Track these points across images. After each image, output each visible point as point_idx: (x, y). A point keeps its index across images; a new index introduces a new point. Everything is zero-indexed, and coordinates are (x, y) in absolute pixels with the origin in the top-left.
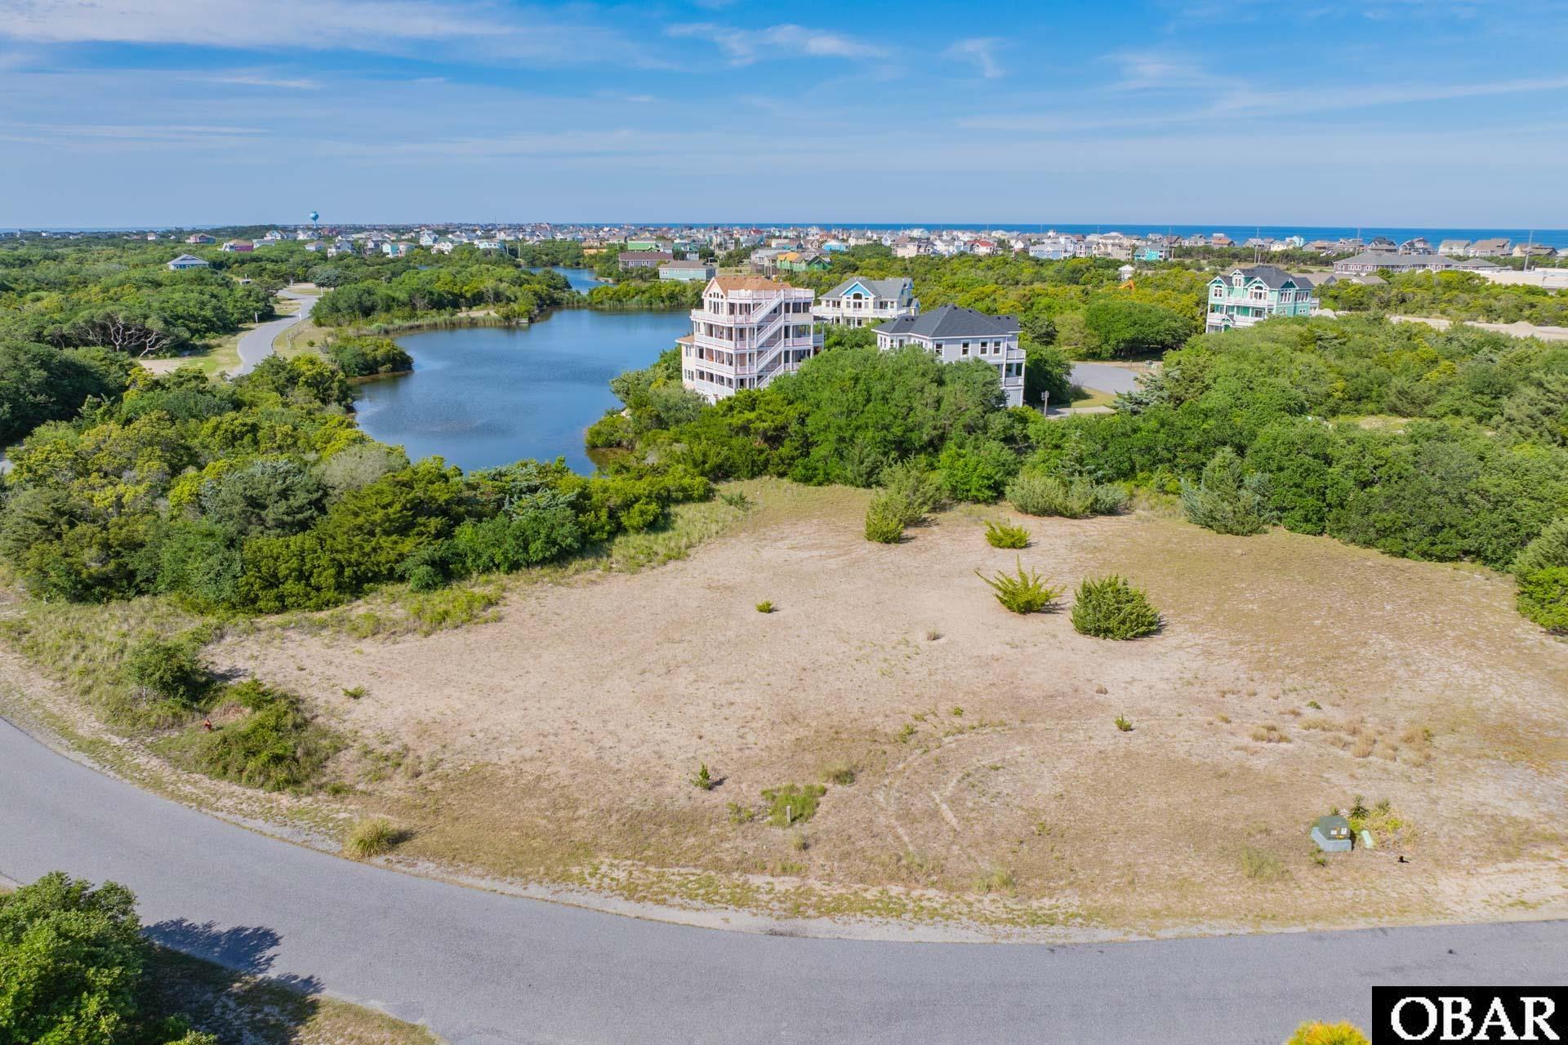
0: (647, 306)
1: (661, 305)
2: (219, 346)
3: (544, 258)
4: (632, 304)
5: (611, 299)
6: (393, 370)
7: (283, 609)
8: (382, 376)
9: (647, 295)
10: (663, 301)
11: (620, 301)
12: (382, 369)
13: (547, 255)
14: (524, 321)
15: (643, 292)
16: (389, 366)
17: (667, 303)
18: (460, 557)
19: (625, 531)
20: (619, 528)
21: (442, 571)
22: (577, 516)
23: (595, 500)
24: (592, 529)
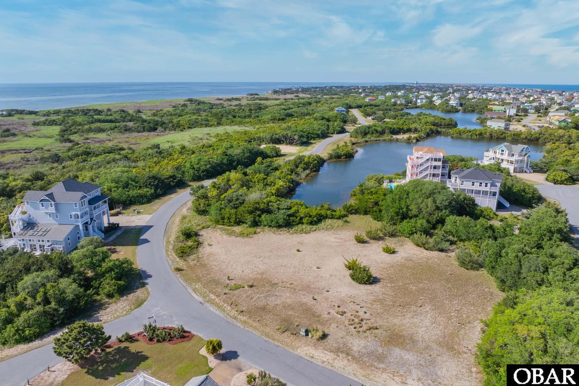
0: (470, 137)
1: (475, 137)
2: (315, 143)
3: (469, 108)
4: (464, 136)
5: (457, 133)
6: (345, 158)
7: (223, 225)
8: (342, 159)
9: (471, 133)
10: (476, 136)
11: (460, 134)
12: (342, 157)
13: (471, 107)
14: (414, 141)
15: (470, 132)
16: (344, 157)
17: (478, 136)
18: (260, 222)
19: (303, 223)
20: (301, 222)
21: (255, 224)
22: (289, 217)
23: (298, 215)
24: (293, 221)
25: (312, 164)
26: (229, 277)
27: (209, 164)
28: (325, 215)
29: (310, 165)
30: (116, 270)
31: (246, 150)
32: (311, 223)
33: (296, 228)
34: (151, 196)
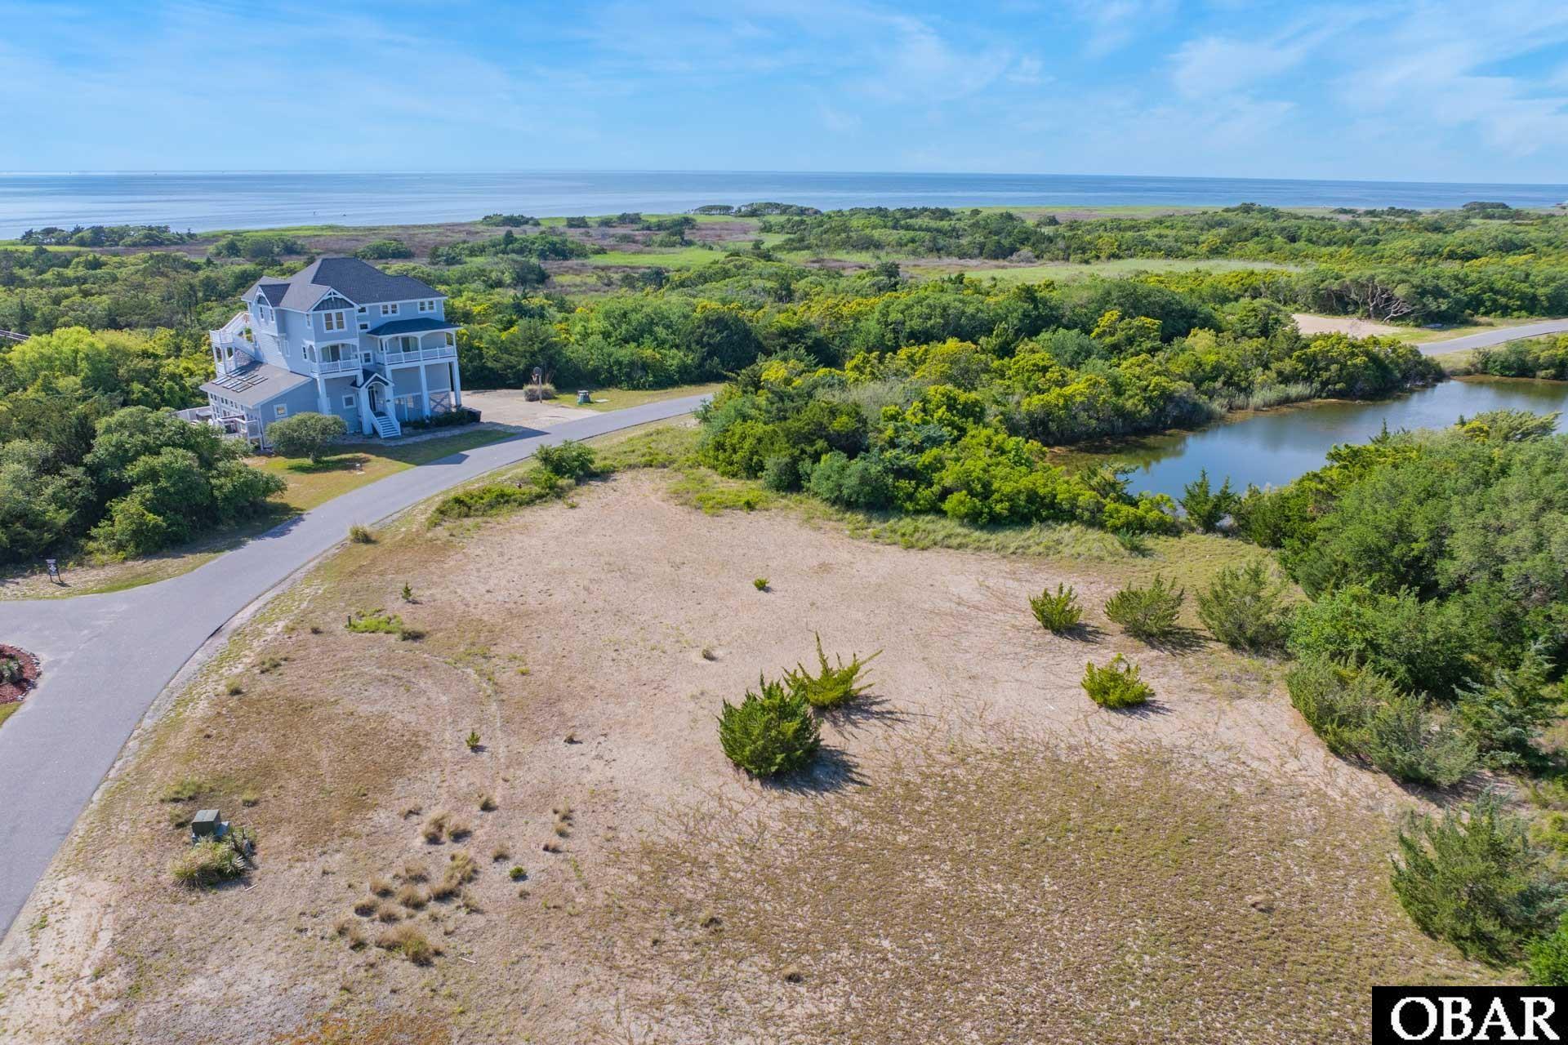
18: (809, 477)
19: (942, 513)
20: (935, 509)
21: (792, 482)
22: (897, 478)
23: (936, 476)
24: (910, 497)
25: (1334, 367)
26: (407, 591)
27: (942, 316)
28: (1066, 506)
29: (1327, 369)
30: (163, 483)
31: (1115, 294)
32: (973, 519)
33: (906, 524)
34: (679, 372)
